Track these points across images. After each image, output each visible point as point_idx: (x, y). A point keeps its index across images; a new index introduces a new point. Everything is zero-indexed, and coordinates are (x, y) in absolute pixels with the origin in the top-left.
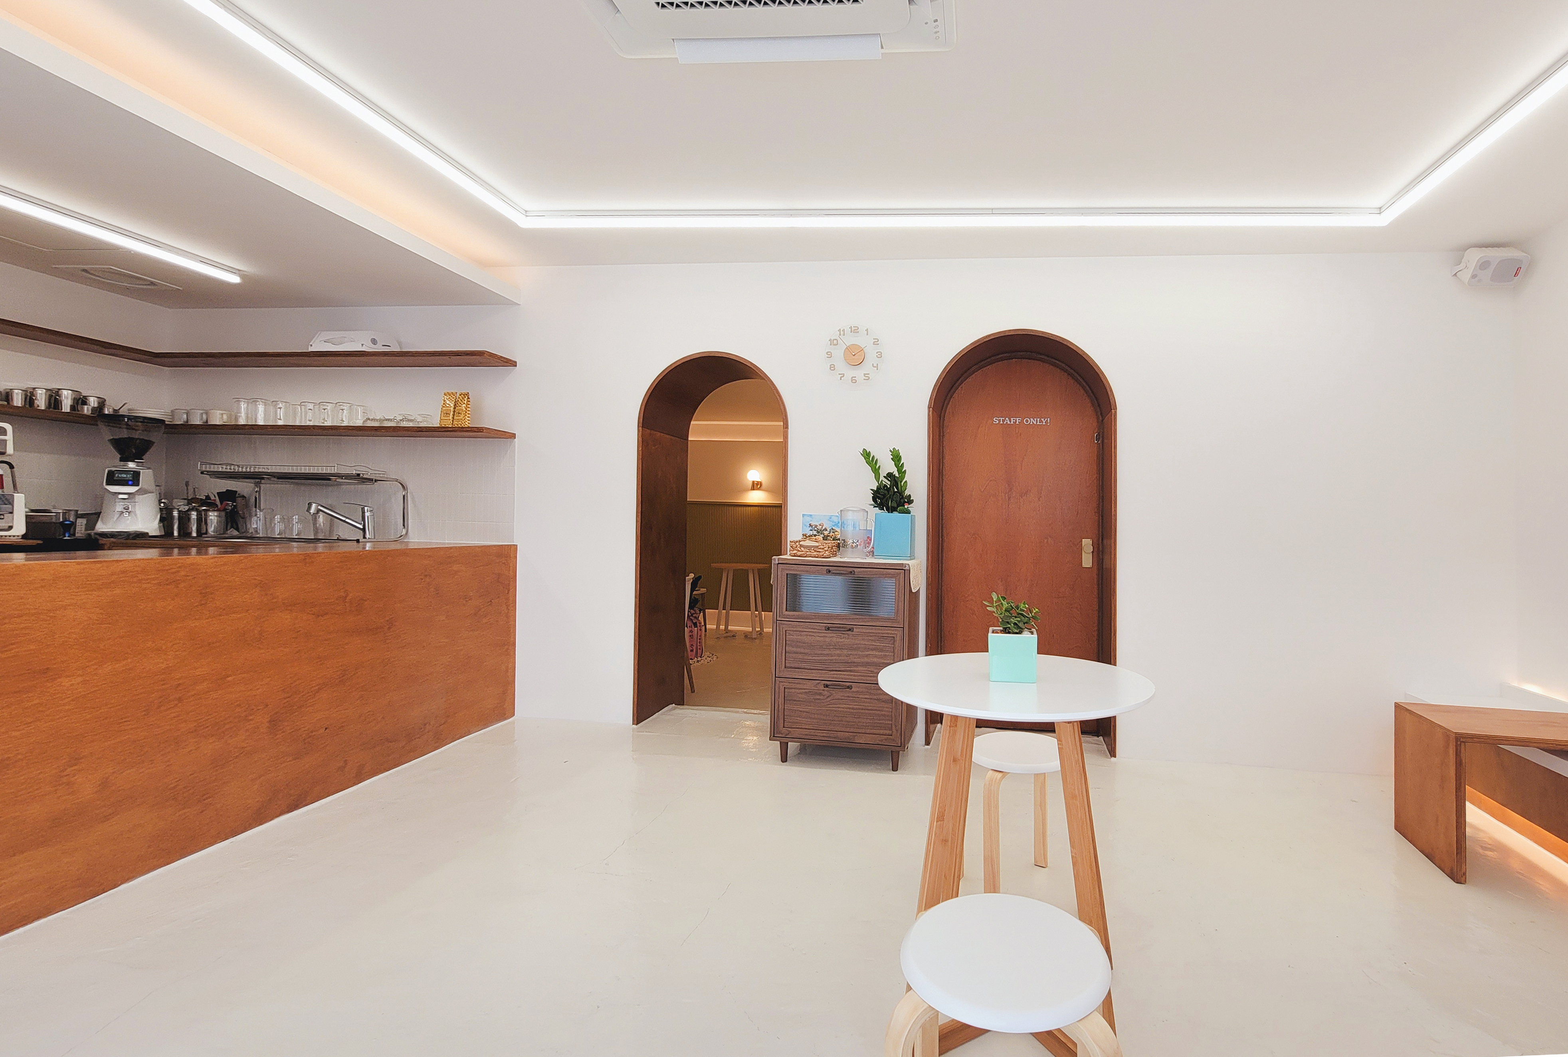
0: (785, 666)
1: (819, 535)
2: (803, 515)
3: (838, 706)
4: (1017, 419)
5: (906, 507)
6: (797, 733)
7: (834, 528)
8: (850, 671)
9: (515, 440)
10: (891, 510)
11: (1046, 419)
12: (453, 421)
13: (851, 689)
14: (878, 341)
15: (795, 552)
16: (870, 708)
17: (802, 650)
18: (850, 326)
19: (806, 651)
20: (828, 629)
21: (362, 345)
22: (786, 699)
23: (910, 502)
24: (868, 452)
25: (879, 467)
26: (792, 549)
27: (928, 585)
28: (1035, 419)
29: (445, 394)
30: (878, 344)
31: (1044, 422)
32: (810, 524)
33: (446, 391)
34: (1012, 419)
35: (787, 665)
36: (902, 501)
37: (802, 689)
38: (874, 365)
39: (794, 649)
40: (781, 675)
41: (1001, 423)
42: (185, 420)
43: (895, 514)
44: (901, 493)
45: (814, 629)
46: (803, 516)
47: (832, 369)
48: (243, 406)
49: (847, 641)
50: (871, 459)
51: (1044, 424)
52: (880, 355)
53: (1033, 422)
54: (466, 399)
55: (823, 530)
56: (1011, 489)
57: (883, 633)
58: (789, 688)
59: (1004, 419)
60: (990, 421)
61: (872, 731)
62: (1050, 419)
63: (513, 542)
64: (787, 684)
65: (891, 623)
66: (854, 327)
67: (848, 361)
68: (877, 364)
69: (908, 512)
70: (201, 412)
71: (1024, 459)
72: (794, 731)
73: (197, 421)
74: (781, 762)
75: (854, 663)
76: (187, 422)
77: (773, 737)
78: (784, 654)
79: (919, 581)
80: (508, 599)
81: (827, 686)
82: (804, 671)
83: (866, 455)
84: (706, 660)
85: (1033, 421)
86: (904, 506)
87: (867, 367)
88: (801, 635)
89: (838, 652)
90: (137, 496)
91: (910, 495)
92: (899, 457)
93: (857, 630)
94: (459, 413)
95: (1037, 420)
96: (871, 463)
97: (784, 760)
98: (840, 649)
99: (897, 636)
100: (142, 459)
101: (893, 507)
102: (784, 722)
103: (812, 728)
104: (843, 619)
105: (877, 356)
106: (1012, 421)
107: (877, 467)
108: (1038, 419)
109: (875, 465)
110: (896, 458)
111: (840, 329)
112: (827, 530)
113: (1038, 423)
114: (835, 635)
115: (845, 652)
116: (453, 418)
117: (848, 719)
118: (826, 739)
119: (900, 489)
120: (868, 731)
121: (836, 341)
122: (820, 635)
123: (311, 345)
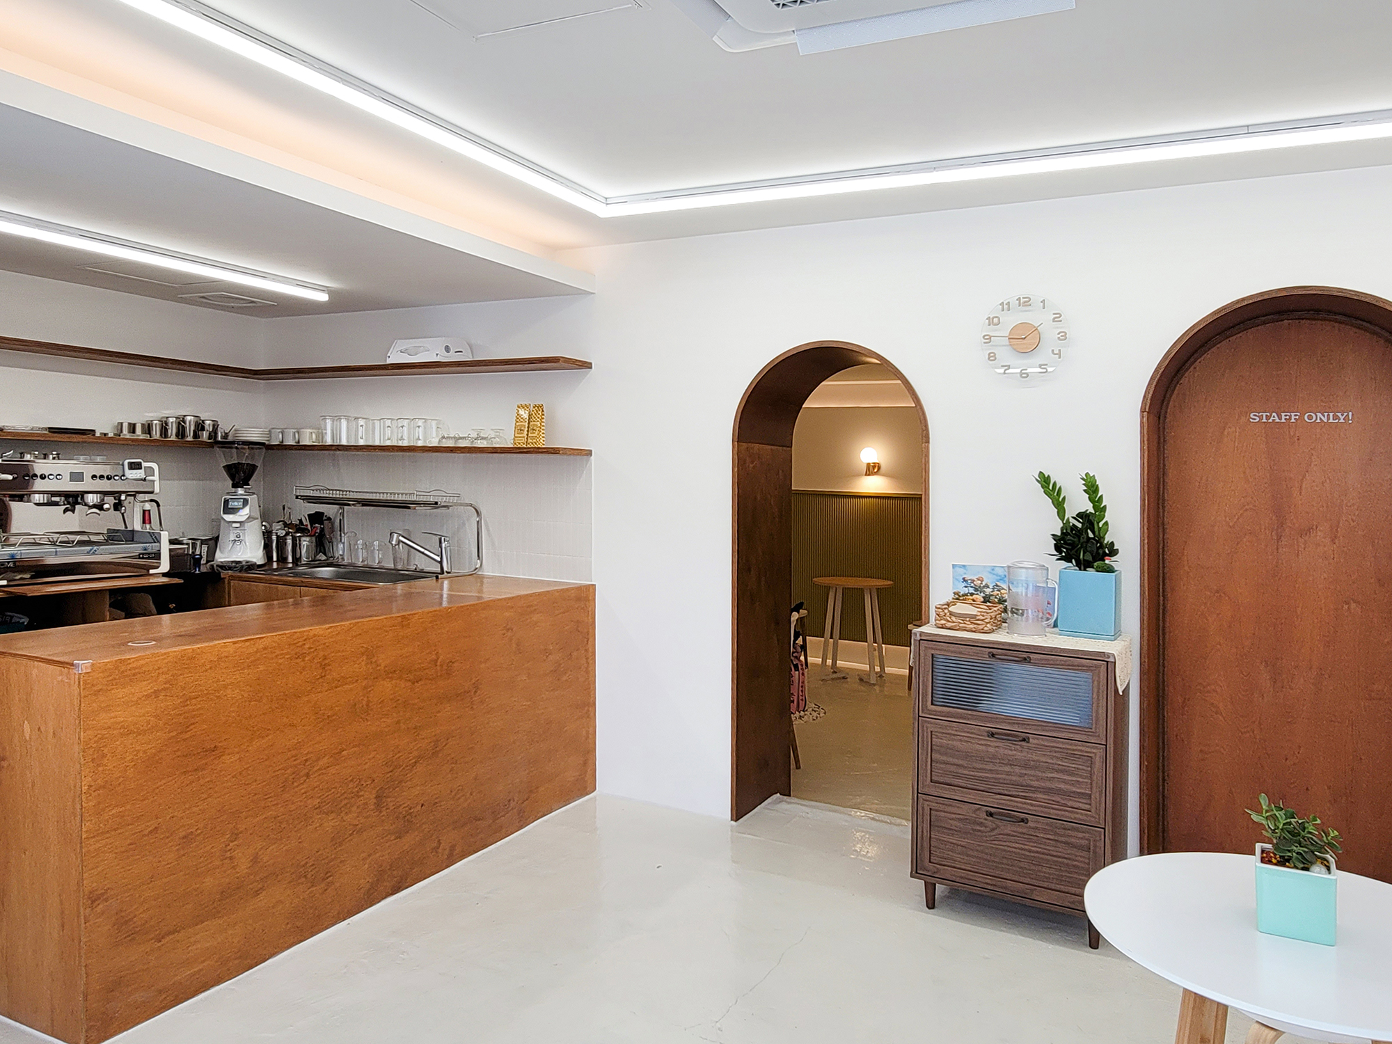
0: (931, 780)
1: (977, 594)
2: (954, 566)
3: (1007, 844)
4: (1293, 414)
5: (1107, 562)
6: (948, 872)
7: (998, 584)
8: (1025, 798)
9: (592, 457)
10: (1083, 565)
11: (1345, 414)
12: (527, 439)
13: (1026, 823)
14: (1060, 317)
15: (943, 622)
16: (1055, 854)
17: (956, 761)
18: (1017, 298)
19: (961, 762)
20: (993, 735)
21: (437, 354)
22: (932, 823)
23: (1113, 552)
24: (1046, 476)
25: (1064, 498)
26: (939, 618)
27: (1143, 673)
28: (1326, 414)
29: (519, 407)
30: (1061, 321)
31: (1342, 418)
32: (964, 579)
33: (519, 403)
34: (1283, 414)
35: (933, 778)
36: (1101, 551)
37: (955, 814)
38: (1055, 352)
39: (944, 758)
40: (926, 790)
41: (1264, 420)
42: (281, 440)
43: (1091, 572)
44: (1099, 539)
45: (972, 733)
46: (953, 568)
47: (991, 358)
48: (329, 423)
49: (1019, 755)
50: (1051, 488)
51: (1342, 421)
52: (1064, 336)
53: (1320, 419)
54: (540, 412)
55: (984, 586)
56: (1282, 524)
57: (1074, 750)
58: (937, 811)
59: (1268, 414)
60: (1243, 419)
61: (1058, 887)
62: (1353, 415)
63: (591, 581)
64: (934, 804)
65: (1085, 737)
66: (1024, 298)
67: (1015, 347)
68: (1060, 350)
69: (1110, 570)
70: (294, 431)
71: (1304, 477)
72: (944, 869)
73: (290, 441)
74: (927, 909)
75: (1031, 786)
76: (282, 442)
77: (915, 873)
78: (929, 763)
79: (1128, 675)
80: (586, 651)
81: (991, 815)
82: (958, 790)
83: (1044, 481)
84: (811, 716)
85: (1322, 418)
86: (1104, 561)
87: (1044, 355)
88: (953, 740)
89: (1007, 769)
90: (246, 524)
91: (1112, 542)
92: (1095, 487)
93: (1036, 741)
94: (533, 430)
95: (1328, 415)
96: (1052, 493)
97: (930, 906)
98: (1011, 765)
99: (1095, 755)
100: (249, 485)
101: (1087, 561)
102: (930, 856)
103: (970, 869)
104: (1014, 723)
105: (1059, 338)
106: (1283, 417)
107: (1060, 499)
108: (1331, 414)
109: (1057, 497)
110: (1092, 488)
111: (1003, 303)
112: (988, 587)
113: (1331, 421)
114: (1000, 744)
115: (1017, 770)
116: (527, 435)
117: (1022, 865)
118: (989, 887)
119: (1097, 533)
120: (1053, 886)
121: (997, 319)
122: (980, 743)
123: (389, 357)
